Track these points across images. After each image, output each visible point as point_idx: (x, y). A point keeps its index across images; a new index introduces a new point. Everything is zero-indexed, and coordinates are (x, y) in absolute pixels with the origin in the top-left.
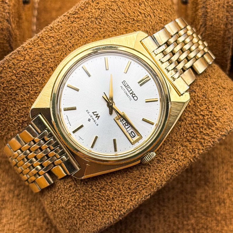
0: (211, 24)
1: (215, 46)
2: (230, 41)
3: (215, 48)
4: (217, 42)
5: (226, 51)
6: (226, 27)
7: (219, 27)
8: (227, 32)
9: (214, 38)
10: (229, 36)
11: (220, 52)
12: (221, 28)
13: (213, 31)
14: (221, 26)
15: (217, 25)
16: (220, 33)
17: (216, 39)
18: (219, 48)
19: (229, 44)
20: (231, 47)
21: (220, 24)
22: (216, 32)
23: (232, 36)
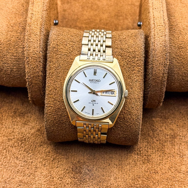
0: (155, 73)
1: (157, 85)
2: (165, 83)
3: (157, 86)
4: (158, 83)
5: (163, 88)
6: (163, 75)
7: (159, 75)
8: (164, 78)
9: (156, 81)
10: (165, 80)
11: (160, 89)
12: (160, 75)
13: (156, 77)
14: (160, 74)
15: (158, 74)
16: (160, 78)
17: (157, 81)
18: (159, 86)
19: (164, 84)
20: (165, 86)
21: (160, 73)
22: (157, 77)
23: (166, 80)
